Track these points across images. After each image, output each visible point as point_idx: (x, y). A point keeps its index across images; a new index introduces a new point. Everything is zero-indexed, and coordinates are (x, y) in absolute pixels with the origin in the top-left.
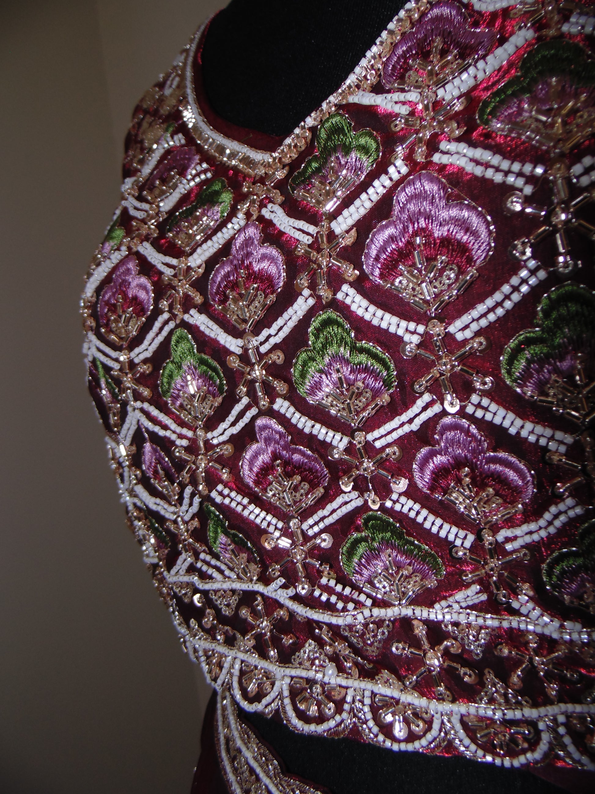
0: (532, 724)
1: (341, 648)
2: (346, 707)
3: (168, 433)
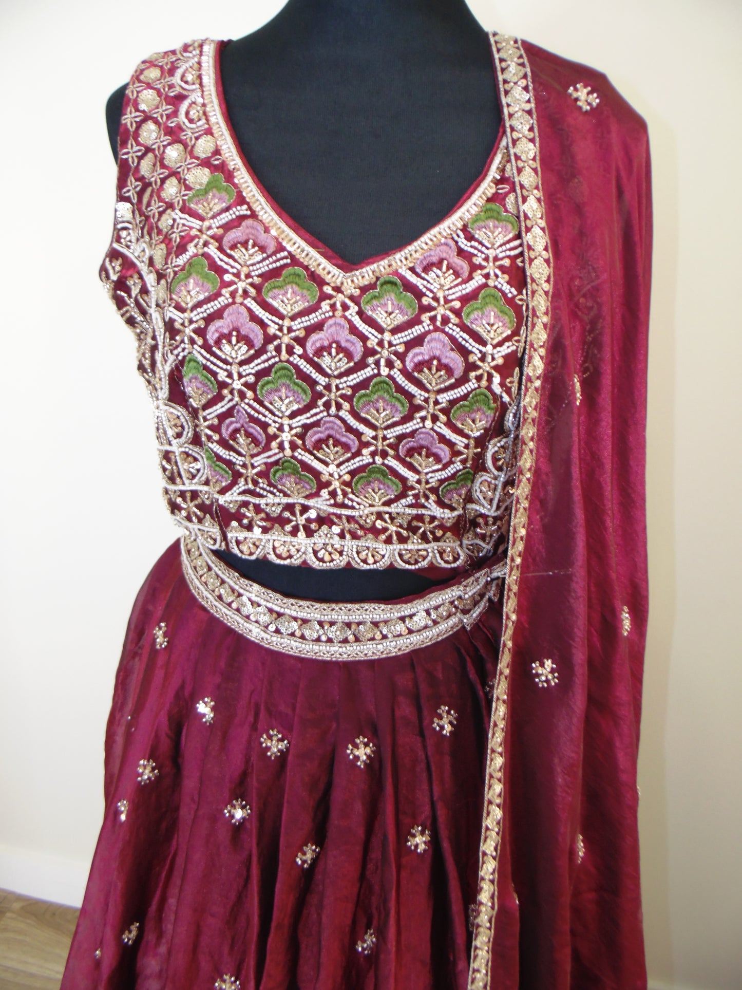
0: (426, 550)
1: (353, 526)
2: (345, 553)
3: (267, 420)
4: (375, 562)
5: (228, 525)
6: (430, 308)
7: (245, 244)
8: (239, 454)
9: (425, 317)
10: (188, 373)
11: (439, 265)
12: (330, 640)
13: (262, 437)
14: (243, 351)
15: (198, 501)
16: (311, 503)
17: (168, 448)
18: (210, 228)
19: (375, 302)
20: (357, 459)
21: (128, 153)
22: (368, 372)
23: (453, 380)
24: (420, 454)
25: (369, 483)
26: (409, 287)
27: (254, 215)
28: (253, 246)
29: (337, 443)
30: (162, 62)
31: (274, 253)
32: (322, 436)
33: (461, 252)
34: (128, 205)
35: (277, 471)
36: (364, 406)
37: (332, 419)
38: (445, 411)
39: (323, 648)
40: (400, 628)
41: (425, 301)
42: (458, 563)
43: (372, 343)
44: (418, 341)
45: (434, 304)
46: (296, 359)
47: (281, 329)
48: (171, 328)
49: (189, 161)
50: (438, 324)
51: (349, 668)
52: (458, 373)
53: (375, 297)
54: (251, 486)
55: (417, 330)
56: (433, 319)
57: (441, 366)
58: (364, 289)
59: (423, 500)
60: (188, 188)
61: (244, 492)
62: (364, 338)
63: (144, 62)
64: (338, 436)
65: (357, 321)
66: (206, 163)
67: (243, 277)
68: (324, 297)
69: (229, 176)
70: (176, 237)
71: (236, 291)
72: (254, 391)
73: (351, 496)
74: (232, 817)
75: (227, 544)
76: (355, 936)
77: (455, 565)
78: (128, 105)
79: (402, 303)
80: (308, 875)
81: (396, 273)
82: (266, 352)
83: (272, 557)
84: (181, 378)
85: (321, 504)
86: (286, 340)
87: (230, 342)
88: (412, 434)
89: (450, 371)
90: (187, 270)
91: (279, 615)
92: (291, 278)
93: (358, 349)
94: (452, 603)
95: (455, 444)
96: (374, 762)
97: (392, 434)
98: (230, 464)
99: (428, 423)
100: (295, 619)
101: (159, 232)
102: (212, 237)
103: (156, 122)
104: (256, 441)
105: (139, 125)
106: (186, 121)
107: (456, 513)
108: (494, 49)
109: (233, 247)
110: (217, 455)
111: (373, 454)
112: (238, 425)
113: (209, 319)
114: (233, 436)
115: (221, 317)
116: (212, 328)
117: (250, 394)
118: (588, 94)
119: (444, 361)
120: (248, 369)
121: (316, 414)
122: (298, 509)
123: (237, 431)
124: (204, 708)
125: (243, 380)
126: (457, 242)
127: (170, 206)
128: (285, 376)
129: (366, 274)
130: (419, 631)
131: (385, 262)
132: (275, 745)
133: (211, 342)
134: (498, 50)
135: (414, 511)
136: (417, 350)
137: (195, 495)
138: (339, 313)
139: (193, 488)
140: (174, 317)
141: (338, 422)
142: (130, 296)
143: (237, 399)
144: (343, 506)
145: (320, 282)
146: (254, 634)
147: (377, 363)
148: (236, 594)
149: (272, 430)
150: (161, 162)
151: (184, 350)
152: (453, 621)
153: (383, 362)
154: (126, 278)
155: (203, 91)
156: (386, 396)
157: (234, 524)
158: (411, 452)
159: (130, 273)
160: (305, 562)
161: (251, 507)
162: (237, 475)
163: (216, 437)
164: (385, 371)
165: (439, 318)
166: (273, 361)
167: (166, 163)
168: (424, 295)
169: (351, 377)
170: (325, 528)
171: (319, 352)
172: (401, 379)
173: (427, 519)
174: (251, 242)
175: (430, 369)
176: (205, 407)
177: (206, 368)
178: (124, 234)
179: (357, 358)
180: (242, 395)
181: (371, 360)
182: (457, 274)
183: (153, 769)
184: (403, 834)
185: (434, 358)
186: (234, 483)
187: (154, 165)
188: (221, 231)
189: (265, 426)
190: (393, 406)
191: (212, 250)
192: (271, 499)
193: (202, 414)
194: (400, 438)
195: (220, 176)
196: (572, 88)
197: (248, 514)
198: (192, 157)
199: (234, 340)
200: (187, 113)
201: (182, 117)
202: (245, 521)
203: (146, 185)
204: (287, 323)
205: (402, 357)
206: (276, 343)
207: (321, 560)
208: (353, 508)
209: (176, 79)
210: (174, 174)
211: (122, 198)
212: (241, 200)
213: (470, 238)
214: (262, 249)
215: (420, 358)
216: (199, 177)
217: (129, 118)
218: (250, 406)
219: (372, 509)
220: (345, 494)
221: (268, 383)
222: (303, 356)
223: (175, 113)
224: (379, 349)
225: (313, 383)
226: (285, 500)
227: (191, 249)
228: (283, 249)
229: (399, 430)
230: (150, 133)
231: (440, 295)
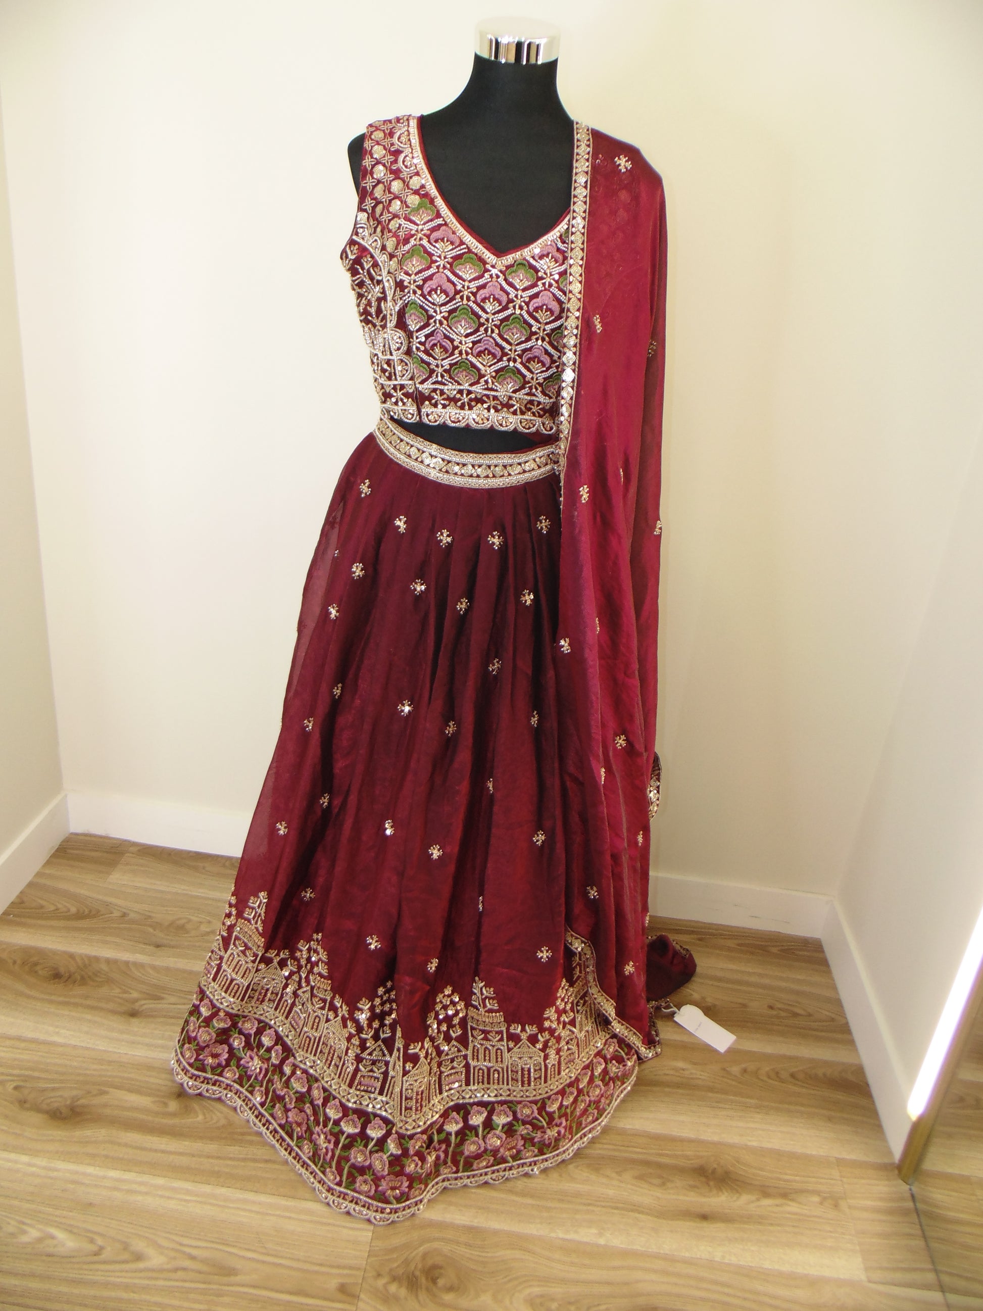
0: (535, 421)
1: (496, 402)
2: (490, 420)
3: (454, 337)
4: (507, 426)
5: (422, 403)
6: (542, 278)
7: (442, 240)
8: (435, 359)
9: (540, 283)
10: (409, 312)
11: (547, 255)
12: (478, 476)
13: (450, 347)
14: (443, 298)
15: (405, 391)
16: (473, 388)
17: (391, 357)
18: (422, 230)
19: (513, 274)
20: (500, 363)
21: (366, 183)
22: (509, 312)
23: (553, 318)
24: (534, 362)
25: (505, 379)
26: (532, 267)
27: (446, 224)
28: (447, 241)
29: (490, 353)
30: (384, 127)
31: (459, 245)
32: (482, 349)
33: (558, 250)
34: (366, 215)
35: (456, 369)
36: (506, 331)
37: (488, 338)
38: (548, 335)
39: (474, 480)
40: (519, 469)
41: (540, 274)
42: (552, 431)
43: (512, 296)
44: (536, 295)
45: (545, 276)
46: (471, 303)
47: (463, 287)
48: (400, 285)
49: (406, 191)
50: (547, 286)
51: (491, 493)
52: (557, 313)
53: (513, 272)
54: (440, 379)
55: (535, 290)
56: (544, 284)
57: (548, 310)
58: (508, 267)
59: (534, 390)
60: (407, 206)
61: (434, 383)
62: (508, 294)
63: (371, 125)
64: (491, 349)
65: (504, 284)
66: (416, 192)
67: (443, 258)
68: (487, 271)
69: (432, 201)
70: (401, 234)
71: (439, 265)
72: (447, 321)
73: (496, 384)
74: (415, 590)
75: (420, 417)
76: (488, 662)
77: (550, 433)
78: (366, 154)
79: (528, 275)
80: (463, 620)
81: (525, 259)
82: (455, 299)
83: (449, 423)
84: (404, 314)
85: (478, 389)
86: (466, 293)
87: (436, 293)
88: (531, 349)
89: (552, 313)
90: (412, 253)
91: (449, 462)
92: (468, 260)
93: (504, 299)
94: (549, 455)
95: (553, 356)
96: (504, 547)
97: (520, 348)
98: (428, 364)
99: (540, 342)
100: (458, 464)
101: (390, 231)
102: (424, 235)
103: (384, 165)
104: (446, 350)
105: (373, 166)
106: (403, 167)
107: (552, 400)
108: (575, 133)
109: (436, 241)
110: (421, 359)
111: (509, 360)
112: (436, 342)
113: (425, 280)
114: (432, 348)
115: (431, 279)
116: (426, 285)
117: (445, 322)
118: (626, 161)
119: (549, 307)
120: (444, 309)
121: (480, 335)
122: (465, 392)
123: (435, 345)
124: (401, 523)
125: (442, 315)
126: (556, 244)
127: (396, 216)
128: (464, 313)
129: (509, 259)
130: (529, 471)
131: (519, 253)
132: (445, 538)
133: (426, 293)
134: (577, 133)
135: (529, 398)
136: (535, 300)
137: (402, 387)
138: (494, 279)
139: (402, 382)
140: (404, 279)
141: (492, 340)
142: (363, 269)
143: (438, 325)
144: (492, 390)
145: (484, 263)
146: (432, 475)
147: (514, 307)
148: (421, 452)
149: (456, 343)
150: (388, 189)
151: (409, 297)
152: (548, 467)
153: (517, 307)
154: (362, 258)
155: (412, 149)
156: (518, 326)
157: (427, 403)
158: (529, 360)
159: (364, 254)
160: (468, 425)
161: (438, 392)
162: (432, 372)
163: (422, 348)
164: (518, 312)
165: (547, 284)
166: (459, 304)
167: (392, 190)
168: (539, 271)
169: (500, 314)
170: (479, 405)
171: (484, 300)
172: (526, 316)
173: (536, 403)
174: (445, 239)
175: (542, 311)
176: (418, 331)
177: (421, 307)
178: (360, 231)
179: (504, 304)
180: (441, 323)
181: (511, 305)
182: (556, 261)
183: (362, 570)
184: (519, 594)
185: (544, 305)
186: (430, 376)
187: (384, 191)
188: (429, 232)
189: (452, 341)
190: (521, 332)
191: (425, 242)
192: (450, 386)
193: (415, 335)
194: (524, 351)
195: (427, 201)
196: (617, 158)
197: (436, 397)
198: (408, 188)
199: (439, 292)
200: (404, 162)
201: (400, 164)
202: (433, 401)
203: (378, 202)
204: (466, 284)
205: (527, 304)
206: (461, 294)
207: (477, 423)
208: (496, 391)
209: (395, 140)
210: (396, 197)
211: (361, 209)
212: (438, 215)
213: (563, 242)
214: (452, 243)
215: (537, 305)
216: (414, 200)
217: (367, 162)
218: (445, 329)
219: (507, 393)
220: (493, 383)
221: (455, 317)
222: (475, 302)
223: (396, 161)
224: (515, 299)
225: (479, 317)
226: (459, 387)
227: (412, 242)
228: (464, 244)
229: (523, 346)
230: (380, 172)
231: (548, 272)
